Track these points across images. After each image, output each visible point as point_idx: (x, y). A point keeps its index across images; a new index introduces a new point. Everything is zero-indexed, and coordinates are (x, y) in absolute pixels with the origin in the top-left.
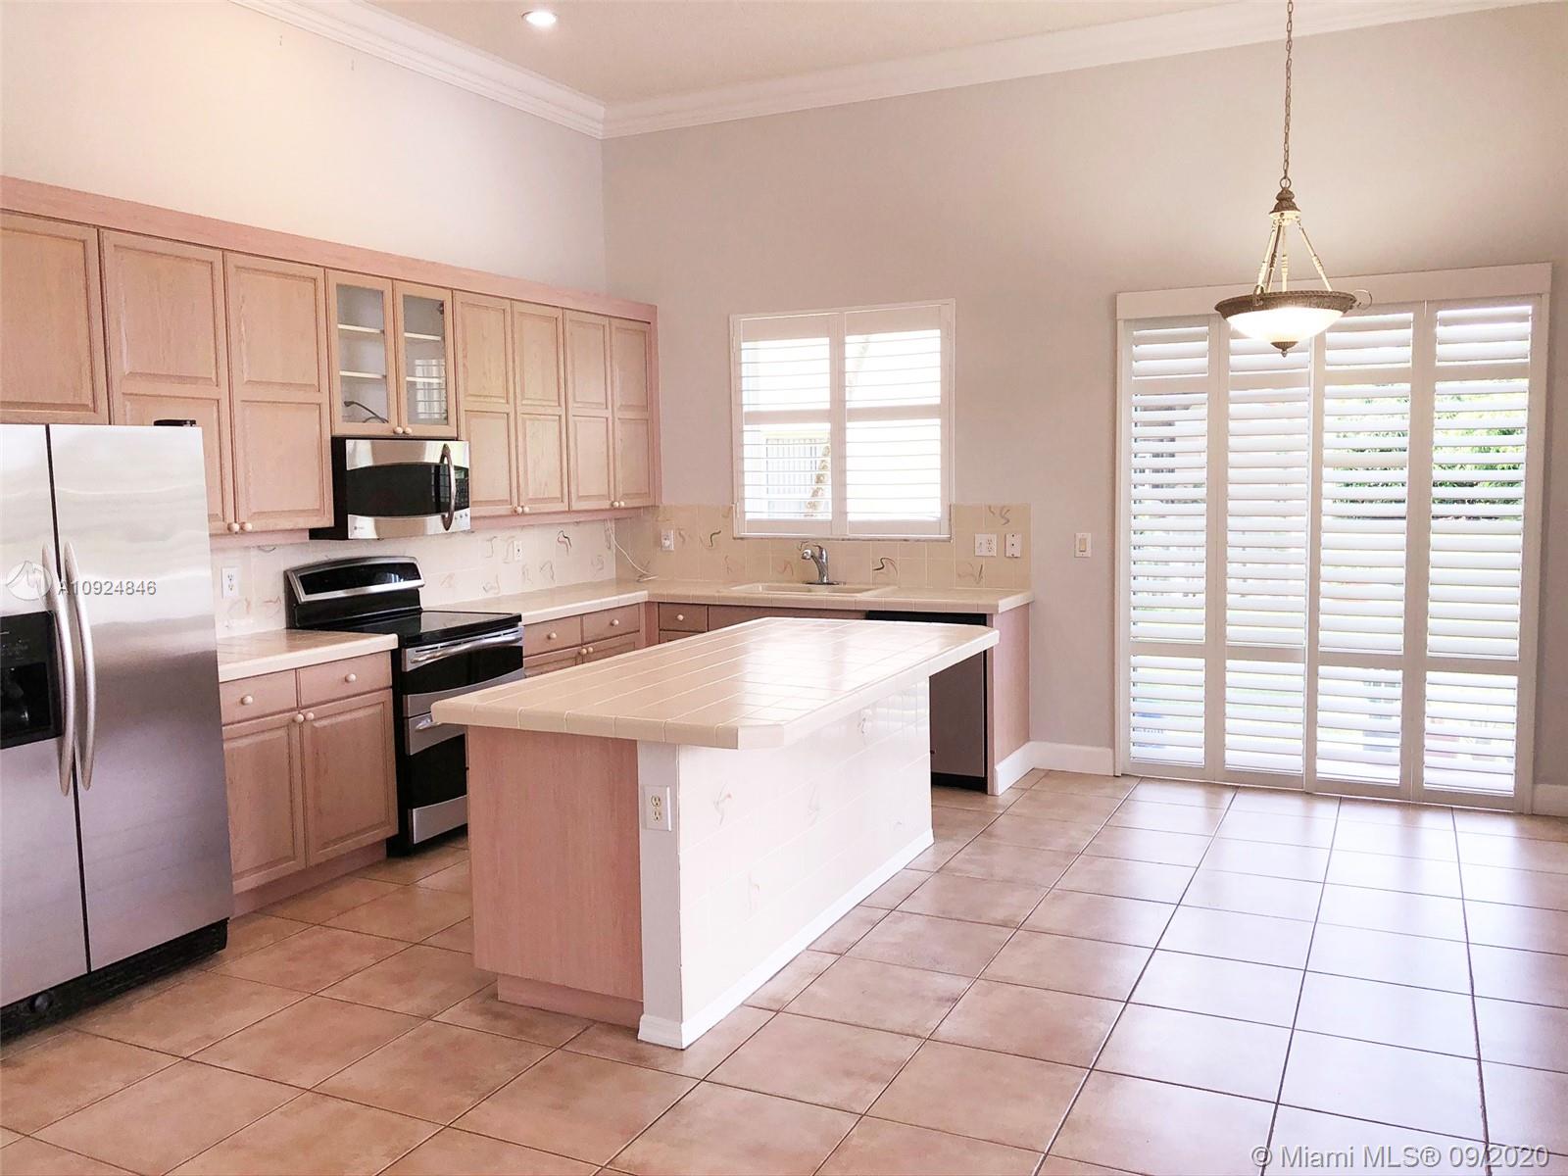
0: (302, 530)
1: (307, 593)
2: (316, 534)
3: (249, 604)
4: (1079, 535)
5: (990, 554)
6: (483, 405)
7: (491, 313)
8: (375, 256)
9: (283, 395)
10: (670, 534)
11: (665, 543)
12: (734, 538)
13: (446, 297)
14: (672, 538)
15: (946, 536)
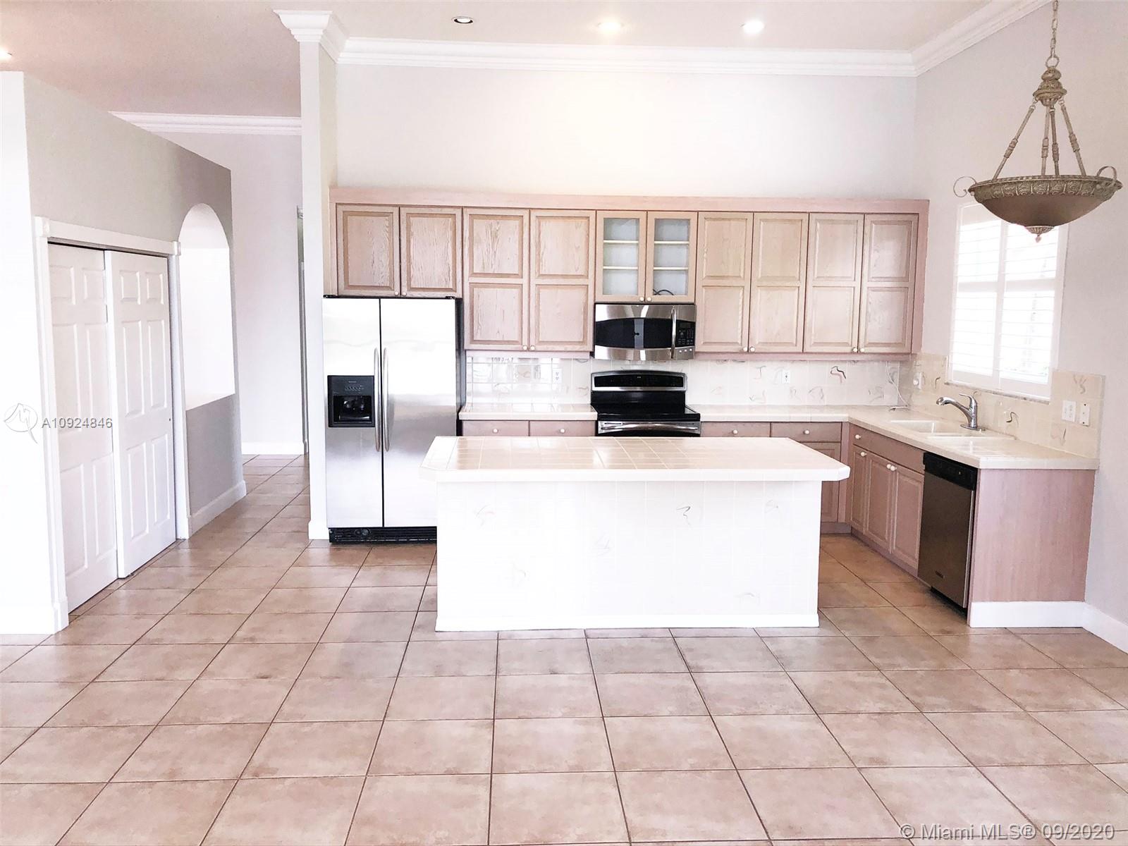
1: (606, 386)
3: (568, 388)
5: (1070, 420)
6: (719, 282)
7: (733, 223)
8: (634, 199)
9: (562, 281)
10: (920, 376)
11: (915, 382)
12: (945, 384)
13: (693, 217)
14: (920, 378)
15: (1048, 399)
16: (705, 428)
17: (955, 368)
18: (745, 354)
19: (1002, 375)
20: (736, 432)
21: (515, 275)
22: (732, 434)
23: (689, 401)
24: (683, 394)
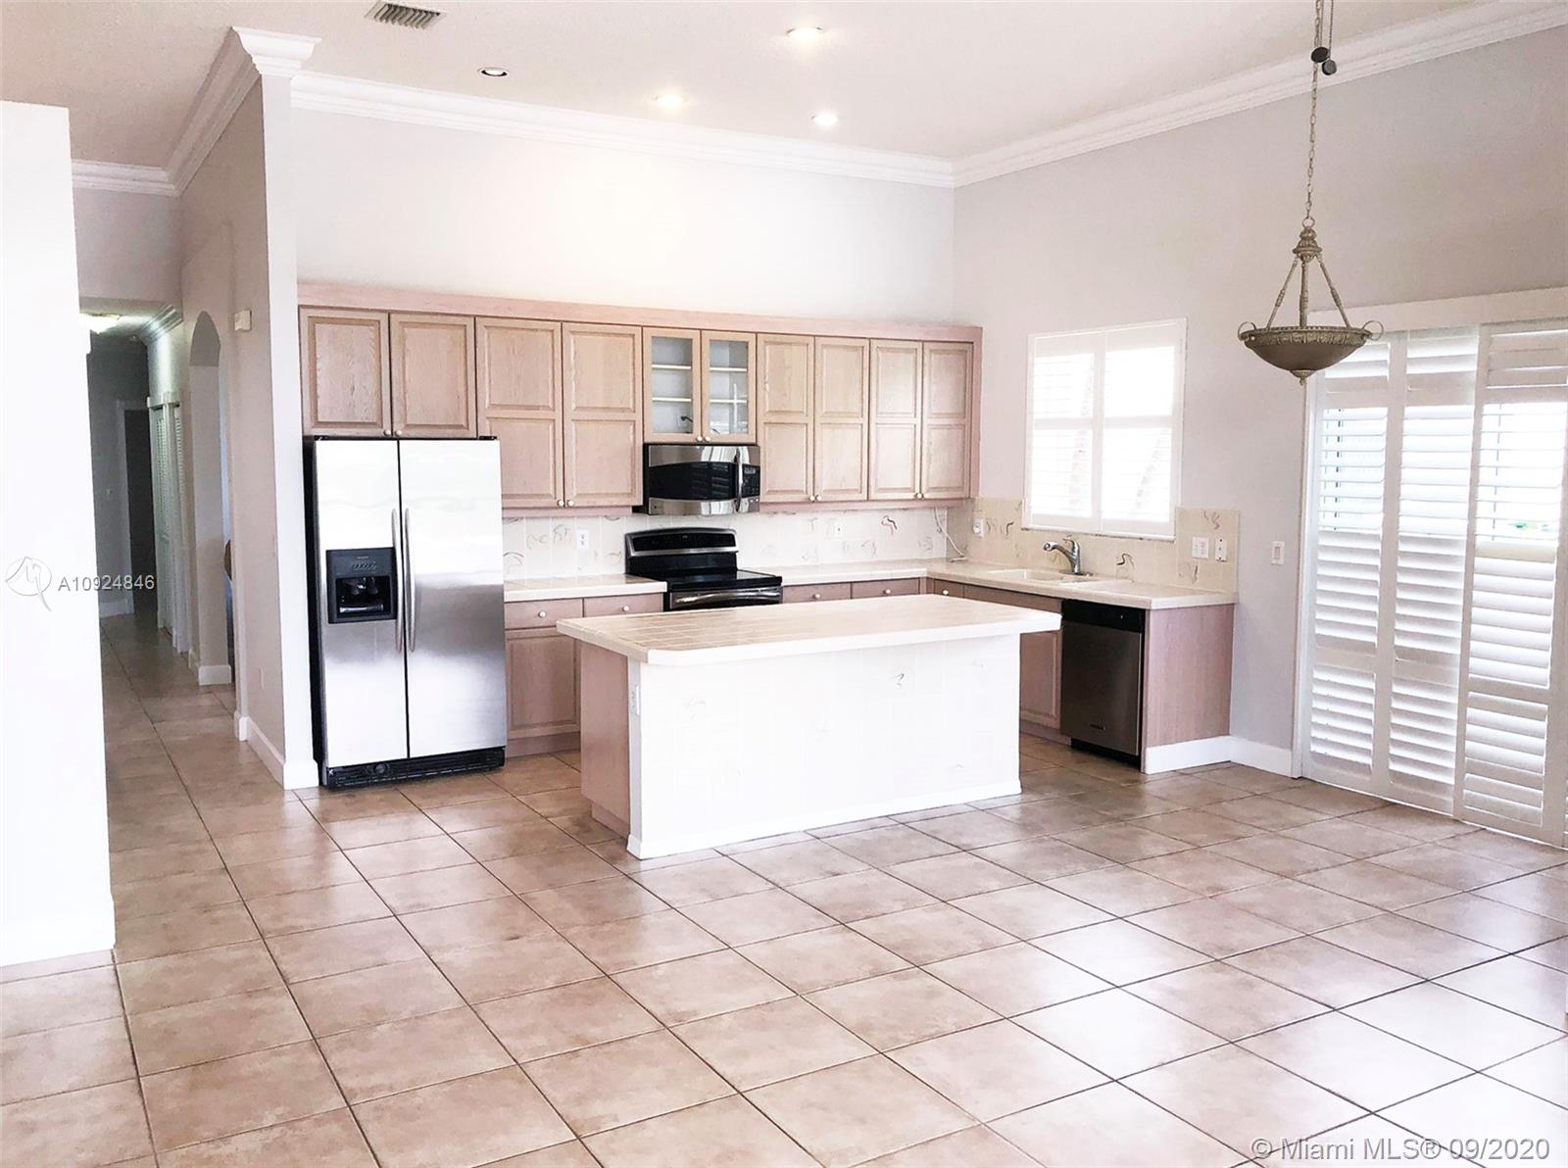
0: (628, 506)
1: (636, 550)
2: (636, 510)
3: (596, 555)
4: (1275, 543)
5: (1203, 556)
6: (781, 419)
7: (794, 348)
8: (686, 314)
9: (604, 416)
10: (981, 523)
11: (976, 530)
12: (1022, 529)
13: (751, 339)
14: (982, 527)
15: (1172, 537)
16: (787, 593)
17: (1034, 511)
18: (811, 503)
19: (1104, 516)
20: (818, 596)
21: (546, 407)
22: (814, 599)
23: (741, 563)
24: (733, 555)
